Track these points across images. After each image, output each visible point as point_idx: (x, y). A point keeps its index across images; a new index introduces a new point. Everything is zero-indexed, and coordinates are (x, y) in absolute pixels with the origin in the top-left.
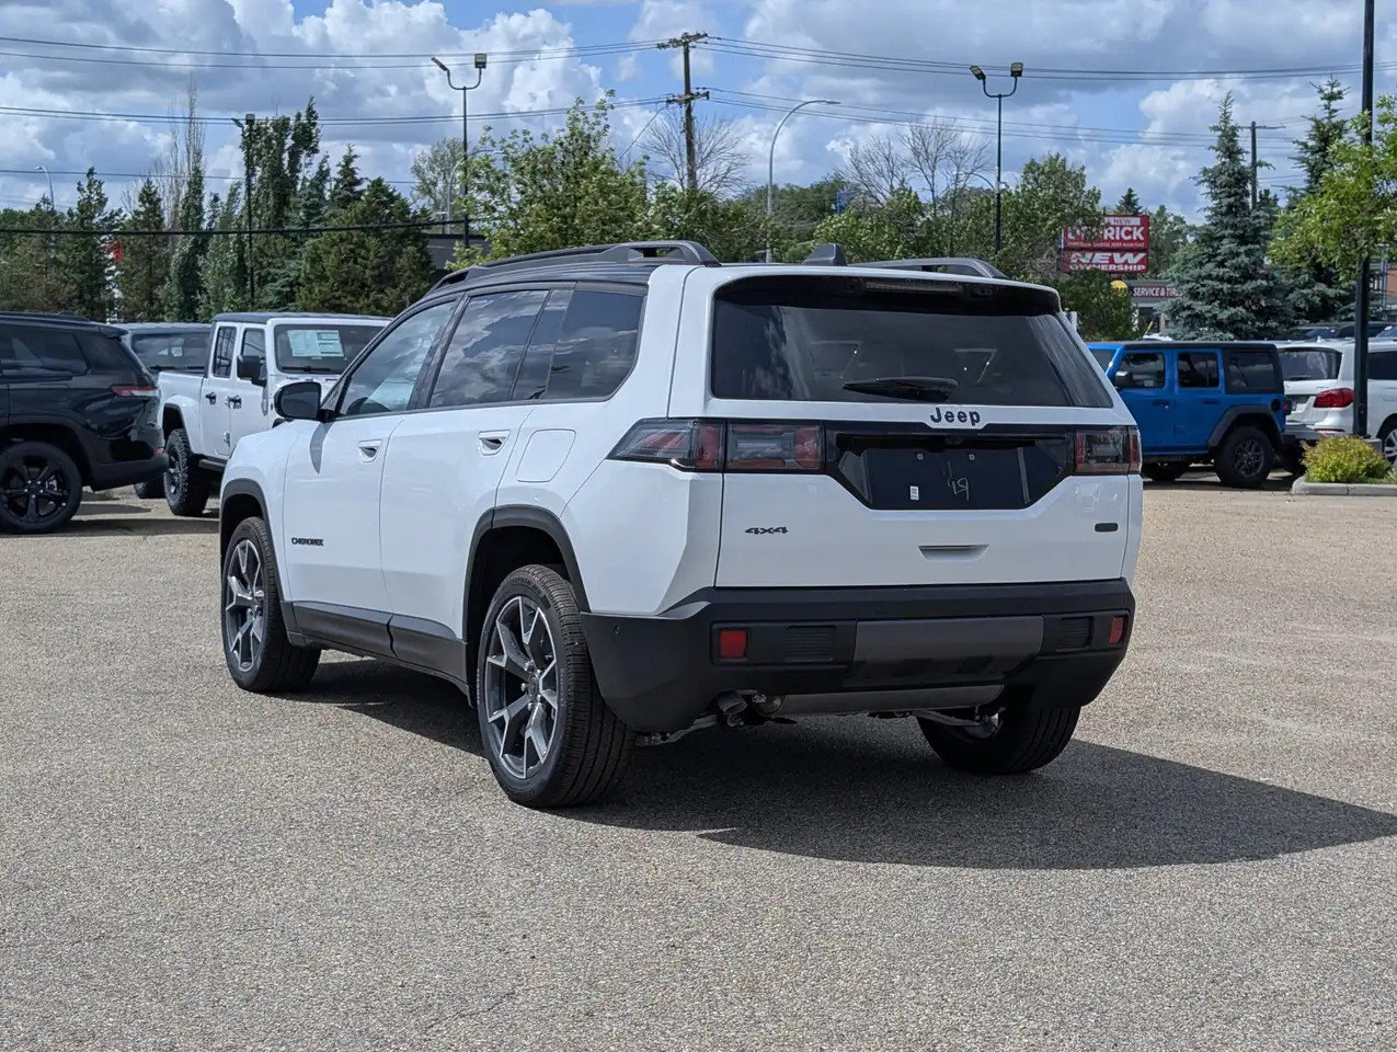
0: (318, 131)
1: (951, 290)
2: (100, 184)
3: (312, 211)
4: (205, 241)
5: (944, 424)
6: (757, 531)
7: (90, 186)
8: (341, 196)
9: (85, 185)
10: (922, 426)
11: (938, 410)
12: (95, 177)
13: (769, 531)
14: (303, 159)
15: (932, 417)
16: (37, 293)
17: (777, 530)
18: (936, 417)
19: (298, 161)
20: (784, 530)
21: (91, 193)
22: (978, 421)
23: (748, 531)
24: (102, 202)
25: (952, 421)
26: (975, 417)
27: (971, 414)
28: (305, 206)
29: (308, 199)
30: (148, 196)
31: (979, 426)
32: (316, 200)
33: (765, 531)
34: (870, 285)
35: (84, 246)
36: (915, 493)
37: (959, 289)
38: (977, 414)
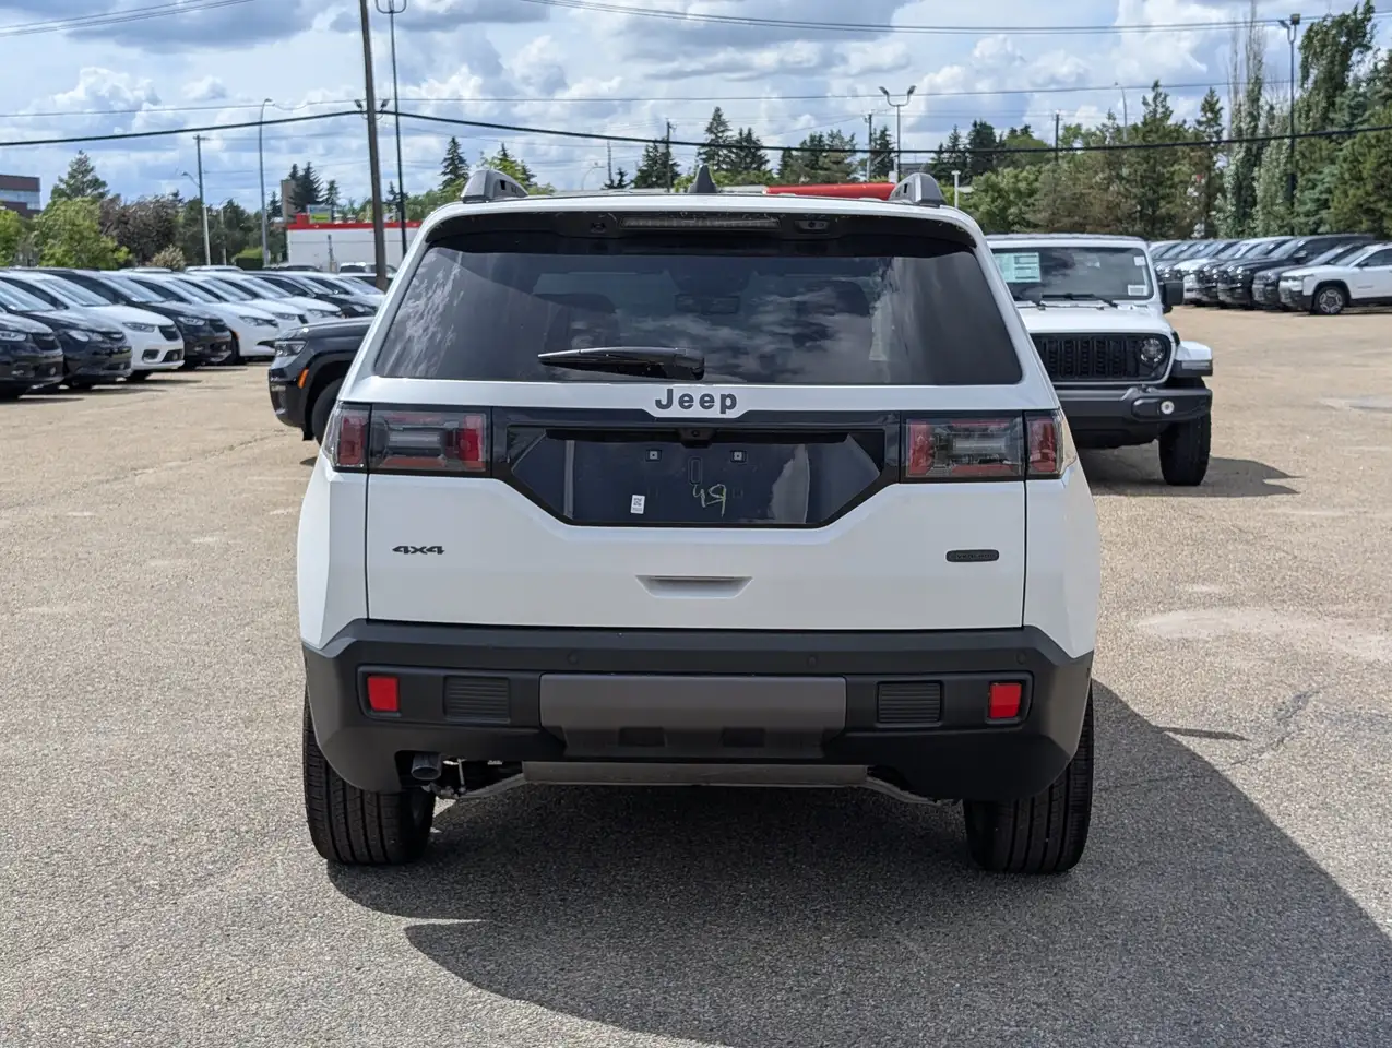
0: (1374, 26)
1: (758, 223)
2: (1166, 96)
3: (1356, 112)
4: (1260, 150)
5: (675, 412)
6: (406, 551)
7: (1155, 99)
8: (1383, 94)
9: (1150, 100)
10: (642, 415)
11: (670, 392)
12: (1160, 90)
13: (421, 550)
14: (1355, 57)
15: (658, 403)
16: (1097, 210)
17: (431, 550)
18: (664, 402)
19: (1348, 58)
20: (440, 551)
21: (1156, 106)
22: (733, 405)
23: (397, 550)
24: (1167, 114)
25: (690, 407)
26: (729, 401)
27: (723, 398)
28: (1350, 107)
29: (1352, 99)
30: (1210, 107)
31: (732, 414)
32: (1361, 99)
33: (416, 550)
34: (633, 222)
35: (1147, 159)
36: (638, 504)
37: (770, 223)
38: (733, 398)
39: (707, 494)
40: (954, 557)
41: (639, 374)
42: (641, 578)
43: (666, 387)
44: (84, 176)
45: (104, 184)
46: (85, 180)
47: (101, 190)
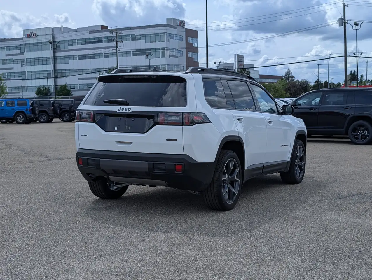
1: (144, 77)
5: (121, 111)
6: (83, 136)
10: (115, 111)
18: (119, 109)
20: (87, 136)
25: (123, 110)
27: (129, 109)
31: (130, 112)
36: (116, 128)
37: (147, 77)
38: (130, 109)
39: (127, 127)
40: (168, 140)
41: (117, 104)
42: (115, 141)
43: (120, 107)
44: (289, 75)
45: (294, 77)
46: (289, 76)
47: (293, 79)
